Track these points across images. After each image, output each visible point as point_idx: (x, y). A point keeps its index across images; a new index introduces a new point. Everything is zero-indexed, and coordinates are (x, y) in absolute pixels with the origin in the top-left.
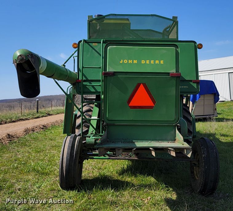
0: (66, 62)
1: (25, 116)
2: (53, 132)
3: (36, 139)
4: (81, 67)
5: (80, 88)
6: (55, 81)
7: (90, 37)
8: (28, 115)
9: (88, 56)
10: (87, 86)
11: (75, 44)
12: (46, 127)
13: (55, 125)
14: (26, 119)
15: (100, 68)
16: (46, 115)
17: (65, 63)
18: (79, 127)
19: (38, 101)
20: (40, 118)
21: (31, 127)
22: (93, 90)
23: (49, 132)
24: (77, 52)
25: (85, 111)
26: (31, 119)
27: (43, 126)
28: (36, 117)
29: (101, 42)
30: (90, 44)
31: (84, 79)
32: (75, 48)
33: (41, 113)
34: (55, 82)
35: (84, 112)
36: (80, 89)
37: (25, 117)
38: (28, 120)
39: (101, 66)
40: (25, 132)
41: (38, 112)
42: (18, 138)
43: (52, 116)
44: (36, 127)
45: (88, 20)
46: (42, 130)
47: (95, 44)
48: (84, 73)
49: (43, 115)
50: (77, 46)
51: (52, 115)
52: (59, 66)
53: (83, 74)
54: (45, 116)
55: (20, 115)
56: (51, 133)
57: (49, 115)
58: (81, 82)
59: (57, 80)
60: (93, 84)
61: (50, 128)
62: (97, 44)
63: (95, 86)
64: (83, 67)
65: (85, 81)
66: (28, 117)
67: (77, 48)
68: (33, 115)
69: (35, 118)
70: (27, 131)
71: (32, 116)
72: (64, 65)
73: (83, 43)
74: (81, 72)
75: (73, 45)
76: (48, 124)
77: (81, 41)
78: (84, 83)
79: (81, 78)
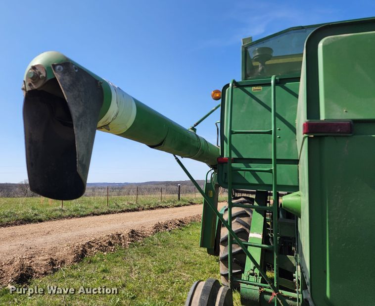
0: (197, 124)
1: (165, 203)
2: (191, 233)
3: (165, 243)
4: (227, 133)
5: (226, 174)
6: (177, 158)
7: (246, 76)
8: (169, 202)
9: (242, 111)
10: (239, 172)
11: (217, 92)
12: (183, 223)
13: (195, 221)
14: (166, 207)
15: (270, 133)
16: (189, 204)
17: (195, 126)
18: (225, 242)
19: (179, 186)
20: (181, 206)
21: (164, 222)
22: (253, 180)
23: (185, 232)
24: (220, 107)
25: (235, 215)
26: (171, 207)
27: (180, 221)
28: (177, 204)
29: (271, 84)
30: (248, 89)
31: (234, 156)
32: (217, 99)
33: (183, 200)
34: (176, 160)
35: (235, 217)
36: (226, 177)
37: (165, 205)
38: (168, 208)
39: (273, 129)
40: (155, 228)
41: (179, 199)
42: (144, 237)
43: (195, 206)
44: (170, 223)
45: (243, 46)
46: (177, 227)
47: (257, 88)
48: (234, 145)
49: (184, 203)
50: (220, 96)
51: (195, 204)
52: (185, 130)
53: (232, 148)
54: (187, 205)
55: (160, 201)
56: (188, 233)
57: (192, 204)
58: (227, 163)
59: (179, 157)
60: (254, 167)
61: (189, 226)
62: (261, 88)
63: (257, 173)
64: (231, 132)
65: (235, 161)
66: (168, 204)
67: (221, 99)
68: (174, 202)
69: (176, 206)
70: (157, 227)
71: (172, 204)
72: (193, 129)
73: (232, 88)
74: (227, 143)
75: (214, 94)
76: (186, 219)
77: (228, 85)
78: (234, 165)
79: (227, 155)
